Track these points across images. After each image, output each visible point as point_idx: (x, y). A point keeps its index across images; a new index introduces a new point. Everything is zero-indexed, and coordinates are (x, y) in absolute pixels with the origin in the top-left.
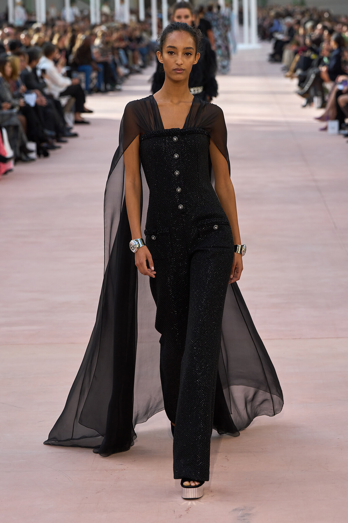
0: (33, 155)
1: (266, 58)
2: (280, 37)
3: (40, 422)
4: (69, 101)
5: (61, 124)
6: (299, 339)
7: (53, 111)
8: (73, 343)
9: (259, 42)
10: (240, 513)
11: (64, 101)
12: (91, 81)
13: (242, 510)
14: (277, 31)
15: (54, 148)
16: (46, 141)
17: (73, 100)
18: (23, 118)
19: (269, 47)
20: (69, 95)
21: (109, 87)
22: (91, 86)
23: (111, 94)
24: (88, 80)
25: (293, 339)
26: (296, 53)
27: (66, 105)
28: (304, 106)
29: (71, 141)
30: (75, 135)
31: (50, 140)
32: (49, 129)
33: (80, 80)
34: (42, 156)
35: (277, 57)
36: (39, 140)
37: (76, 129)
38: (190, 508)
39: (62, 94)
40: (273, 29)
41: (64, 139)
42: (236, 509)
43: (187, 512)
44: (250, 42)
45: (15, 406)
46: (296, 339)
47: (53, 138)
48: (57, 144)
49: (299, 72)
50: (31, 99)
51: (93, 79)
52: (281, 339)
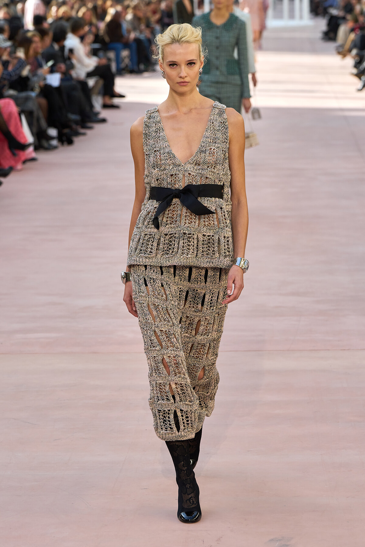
0: (55, 142)
1: (319, 35)
2: (334, 12)
3: (56, 440)
4: (96, 83)
5: (88, 109)
6: (348, 350)
7: (79, 94)
8: (95, 353)
9: (311, 19)
10: (278, 543)
11: (91, 82)
12: (123, 60)
13: (280, 540)
14: (331, 6)
15: (77, 134)
16: (69, 127)
17: (101, 82)
18: (43, 101)
19: (322, 24)
20: (97, 77)
21: (142, 67)
22: (123, 65)
23: (146, 74)
24: (118, 60)
25: (342, 350)
26: (353, 30)
27: (94, 87)
28: (360, 90)
29: (98, 127)
30: (104, 121)
31: (74, 126)
32: (73, 113)
33: (109, 60)
34: (65, 143)
35: (332, 35)
36: (60, 125)
37: (105, 114)
38: (222, 537)
39: (90, 75)
40: (327, 4)
41: (90, 125)
42: (272, 539)
43: (218, 542)
44: (301, 17)
45: (28, 423)
46: (344, 350)
47: (77, 123)
48: (82, 131)
49: (354, 52)
50: (55, 80)
51: (125, 57)
52: (329, 350)
